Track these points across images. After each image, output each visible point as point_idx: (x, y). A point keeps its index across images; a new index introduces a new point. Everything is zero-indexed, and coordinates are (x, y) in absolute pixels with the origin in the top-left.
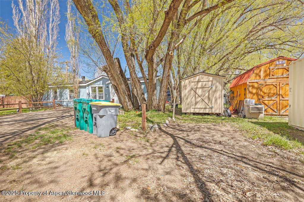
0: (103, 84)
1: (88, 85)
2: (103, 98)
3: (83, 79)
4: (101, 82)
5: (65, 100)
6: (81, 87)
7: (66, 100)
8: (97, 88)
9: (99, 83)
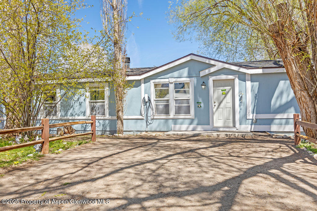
0: (190, 76)
1: (147, 80)
2: (188, 112)
3: (127, 64)
4: (185, 71)
5: (79, 115)
6: (130, 83)
7: (81, 117)
8: (172, 87)
9: (176, 74)
